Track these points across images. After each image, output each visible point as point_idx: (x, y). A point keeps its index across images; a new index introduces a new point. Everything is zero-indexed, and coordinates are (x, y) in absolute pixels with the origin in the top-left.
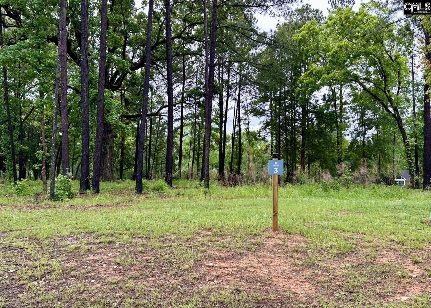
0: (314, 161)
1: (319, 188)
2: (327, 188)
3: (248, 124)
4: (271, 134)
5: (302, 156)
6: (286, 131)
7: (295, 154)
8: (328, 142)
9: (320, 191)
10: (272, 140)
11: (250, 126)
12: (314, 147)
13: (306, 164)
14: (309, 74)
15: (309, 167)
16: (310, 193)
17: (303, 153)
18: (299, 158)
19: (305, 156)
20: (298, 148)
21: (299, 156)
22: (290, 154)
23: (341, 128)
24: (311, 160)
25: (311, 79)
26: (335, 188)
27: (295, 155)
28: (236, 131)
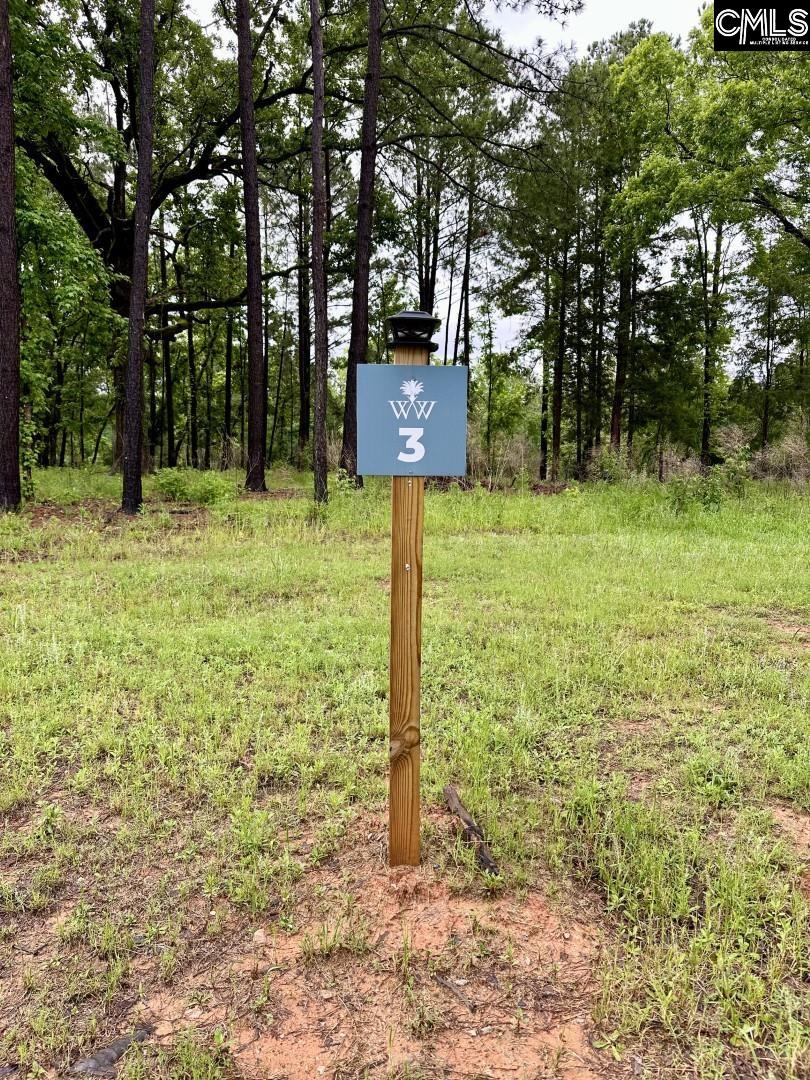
0: (644, 424)
1: (660, 499)
2: (686, 501)
3: (490, 335)
4: (545, 361)
5: (616, 413)
6: (580, 349)
7: (599, 407)
8: (683, 374)
9: (664, 511)
10: (546, 375)
11: (494, 342)
12: (648, 386)
13: (625, 431)
14: (643, 182)
15: (630, 438)
16: (633, 517)
17: (617, 402)
18: (606, 417)
19: (623, 411)
20: (606, 391)
21: (608, 410)
22: (587, 407)
23: (717, 338)
24: (638, 421)
25: (647, 194)
26: (710, 499)
27: (599, 410)
28: (458, 355)
